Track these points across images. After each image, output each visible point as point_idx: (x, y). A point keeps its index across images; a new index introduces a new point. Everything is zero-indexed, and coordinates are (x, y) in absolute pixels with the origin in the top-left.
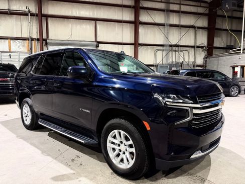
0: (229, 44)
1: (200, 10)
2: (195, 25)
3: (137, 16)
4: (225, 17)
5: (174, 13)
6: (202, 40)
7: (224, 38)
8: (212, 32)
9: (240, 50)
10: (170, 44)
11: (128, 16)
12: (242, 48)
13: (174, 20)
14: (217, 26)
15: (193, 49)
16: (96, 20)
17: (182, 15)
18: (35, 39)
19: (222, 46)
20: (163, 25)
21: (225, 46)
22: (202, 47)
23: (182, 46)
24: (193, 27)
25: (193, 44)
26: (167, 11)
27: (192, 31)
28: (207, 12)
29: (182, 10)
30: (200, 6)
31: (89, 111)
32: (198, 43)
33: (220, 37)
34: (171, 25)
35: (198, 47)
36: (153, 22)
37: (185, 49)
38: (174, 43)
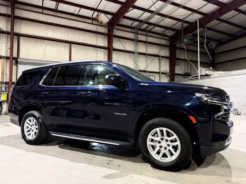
0: (186, 72)
1: (163, 42)
2: (159, 54)
3: (110, 42)
4: (184, 49)
5: (142, 43)
6: (165, 67)
7: (183, 67)
8: (173, 61)
9: (198, 76)
10: (139, 69)
11: (102, 42)
12: (199, 75)
13: (142, 49)
14: (177, 56)
15: (158, 75)
16: (71, 43)
17: (148, 45)
18: (4, 57)
19: (181, 73)
20: (133, 53)
21: (184, 73)
22: (165, 74)
23: (149, 72)
24: (157, 56)
25: (158, 71)
26: (136, 41)
27: (156, 59)
28: (168, 44)
29: (148, 41)
30: (163, 39)
31: (125, 114)
32: (163, 70)
33: (179, 65)
34: (140, 54)
35: (162, 73)
36: (124, 49)
37: (152, 74)
38: (142, 69)
